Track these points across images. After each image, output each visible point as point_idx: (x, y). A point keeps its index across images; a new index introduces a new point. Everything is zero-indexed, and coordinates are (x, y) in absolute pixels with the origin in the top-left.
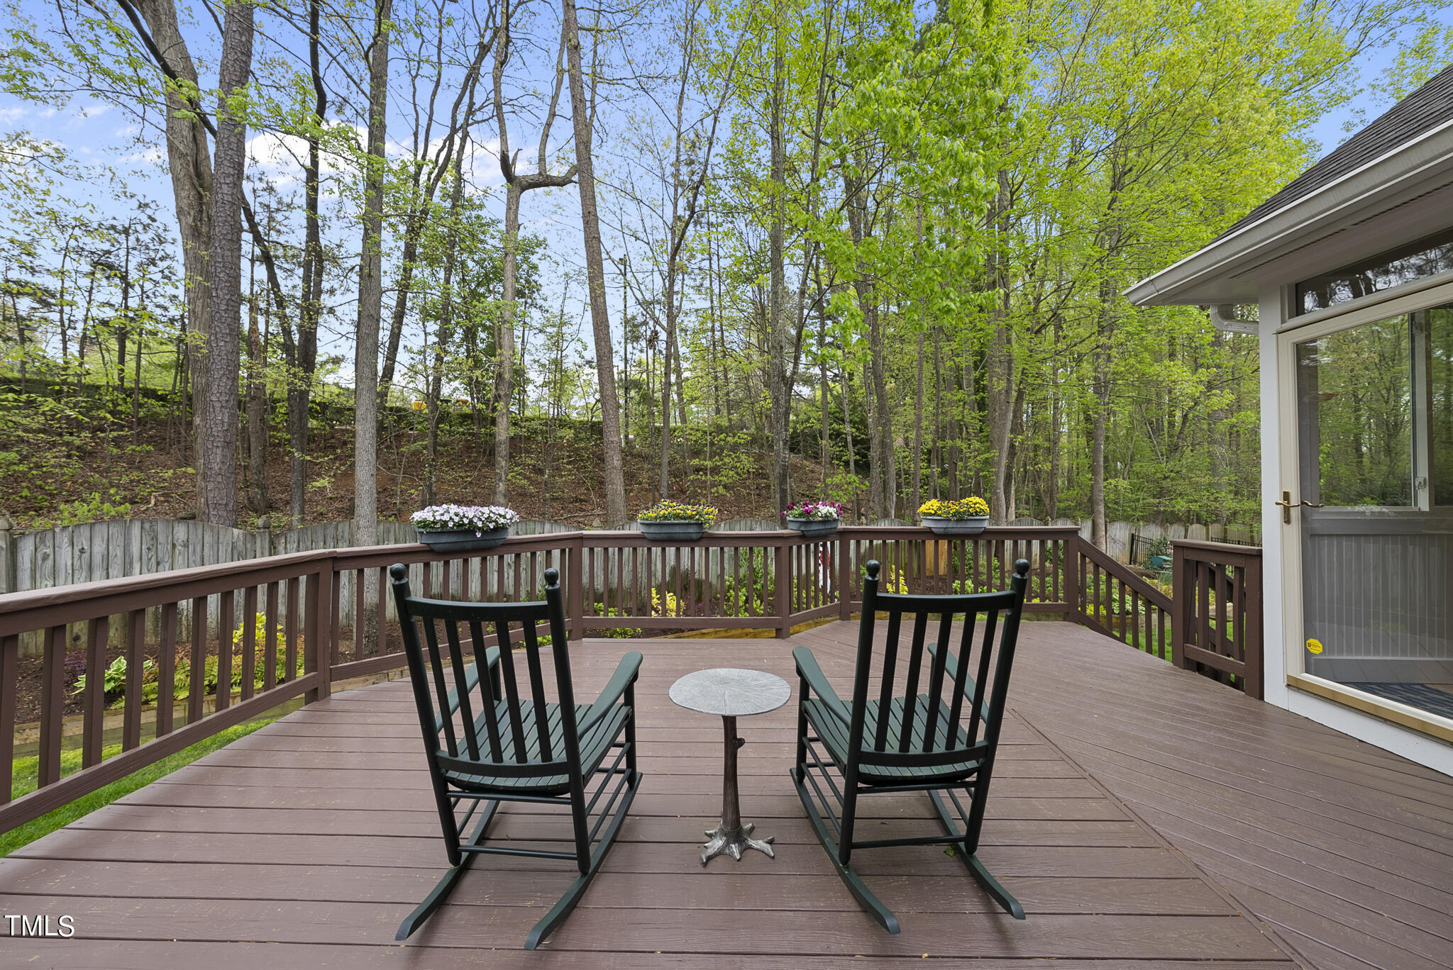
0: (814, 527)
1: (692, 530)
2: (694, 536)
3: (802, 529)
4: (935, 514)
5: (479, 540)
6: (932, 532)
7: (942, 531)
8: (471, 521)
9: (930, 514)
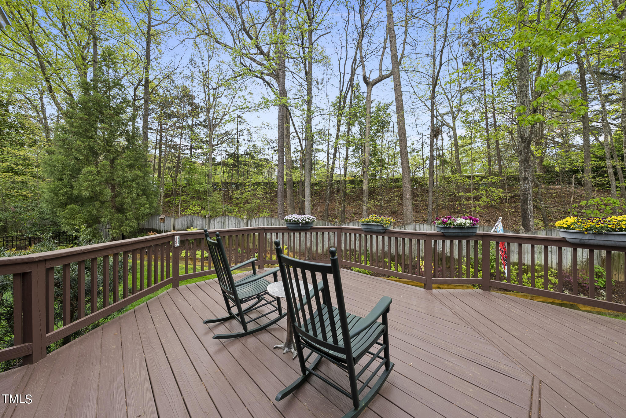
0: (450, 231)
1: (380, 228)
2: (381, 231)
3: (442, 231)
4: (569, 227)
5: (300, 226)
6: (567, 241)
7: (577, 241)
8: (298, 220)
9: (563, 228)
